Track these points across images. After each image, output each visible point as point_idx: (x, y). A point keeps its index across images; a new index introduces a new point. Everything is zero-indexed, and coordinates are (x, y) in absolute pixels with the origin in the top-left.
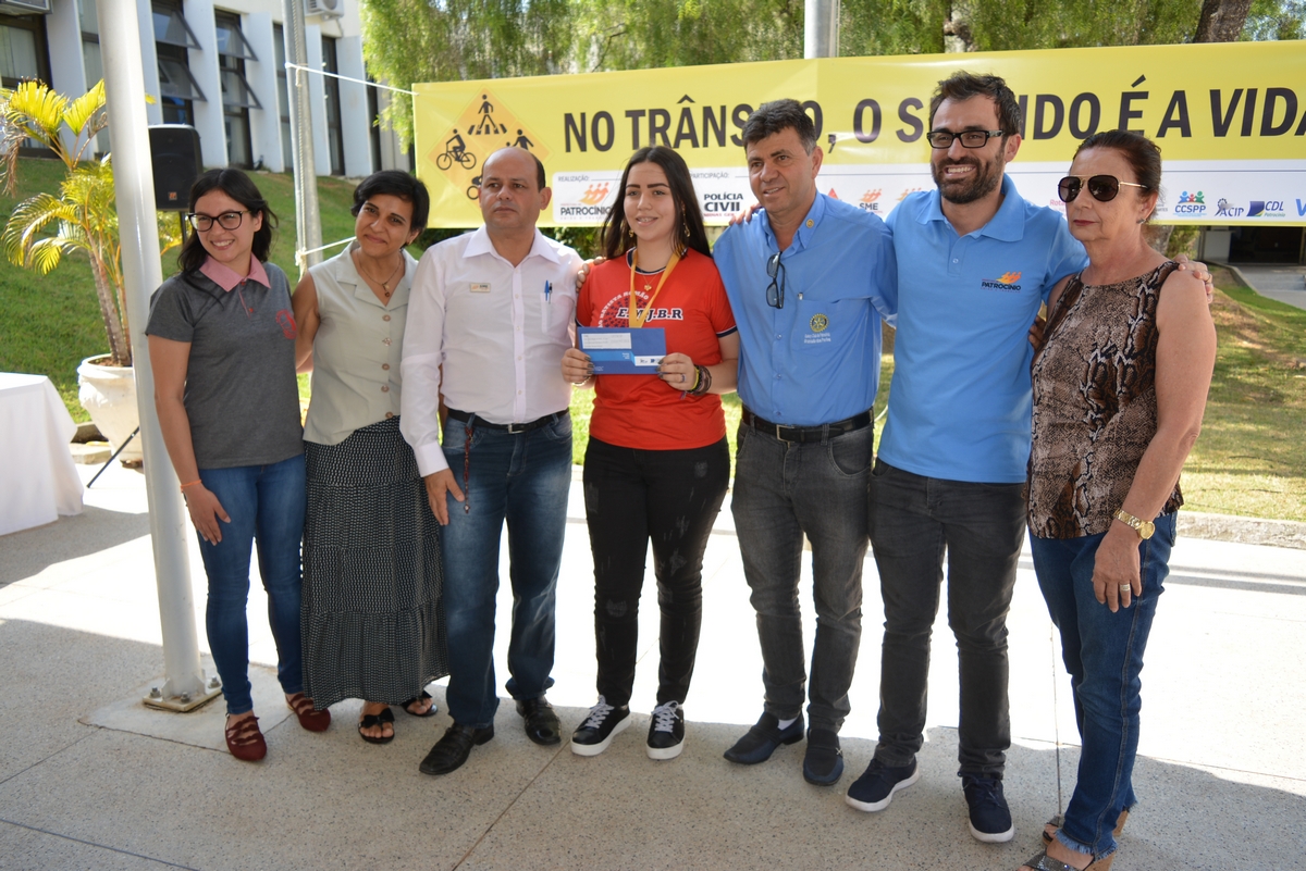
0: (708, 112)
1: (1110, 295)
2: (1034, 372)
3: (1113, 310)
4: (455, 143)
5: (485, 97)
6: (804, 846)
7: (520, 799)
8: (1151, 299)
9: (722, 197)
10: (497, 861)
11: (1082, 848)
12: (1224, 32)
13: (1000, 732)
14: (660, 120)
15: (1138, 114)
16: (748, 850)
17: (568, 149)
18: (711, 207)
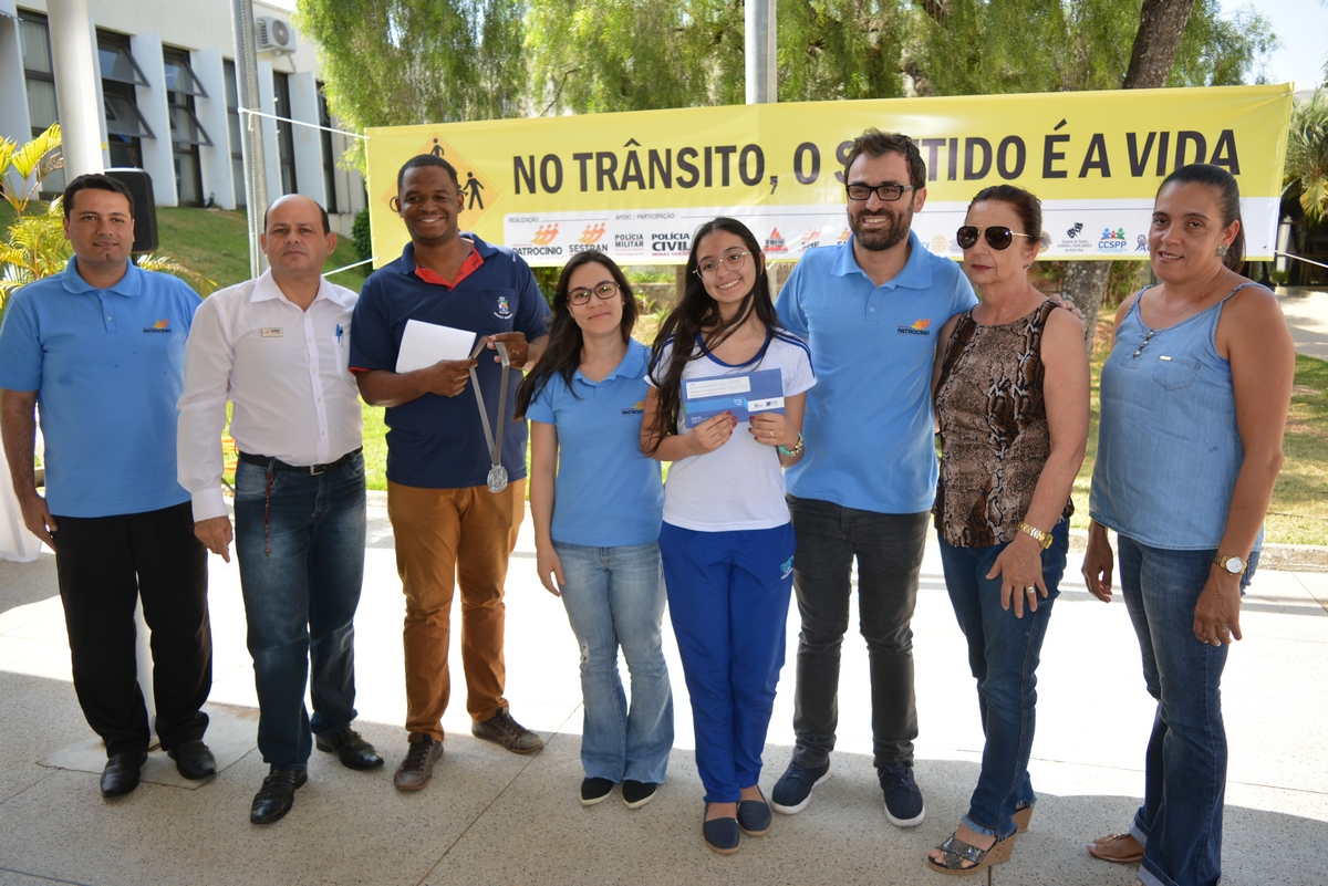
1: (1001, 335)
2: (938, 403)
3: (1005, 348)
5: (436, 141)
6: (749, 856)
7: (478, 823)
8: (1036, 336)
9: (669, 237)
10: (455, 881)
11: (987, 832)
12: (1153, 73)
13: (909, 723)
14: (607, 164)
15: (1061, 156)
16: (696, 861)
17: (518, 191)
18: (659, 246)
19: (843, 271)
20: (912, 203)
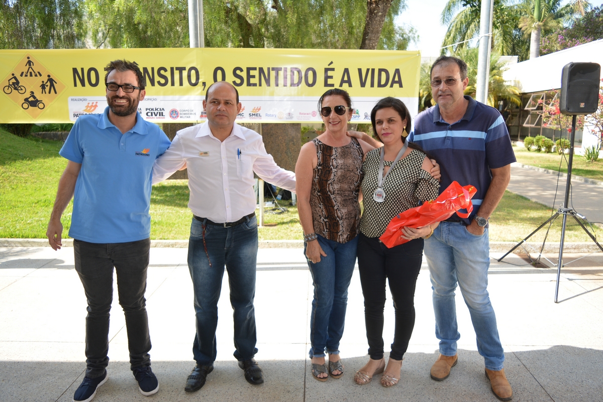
0: (146, 69)
4: (13, 80)
5: (28, 58)
9: (154, 109)
15: (331, 77)
18: (149, 114)
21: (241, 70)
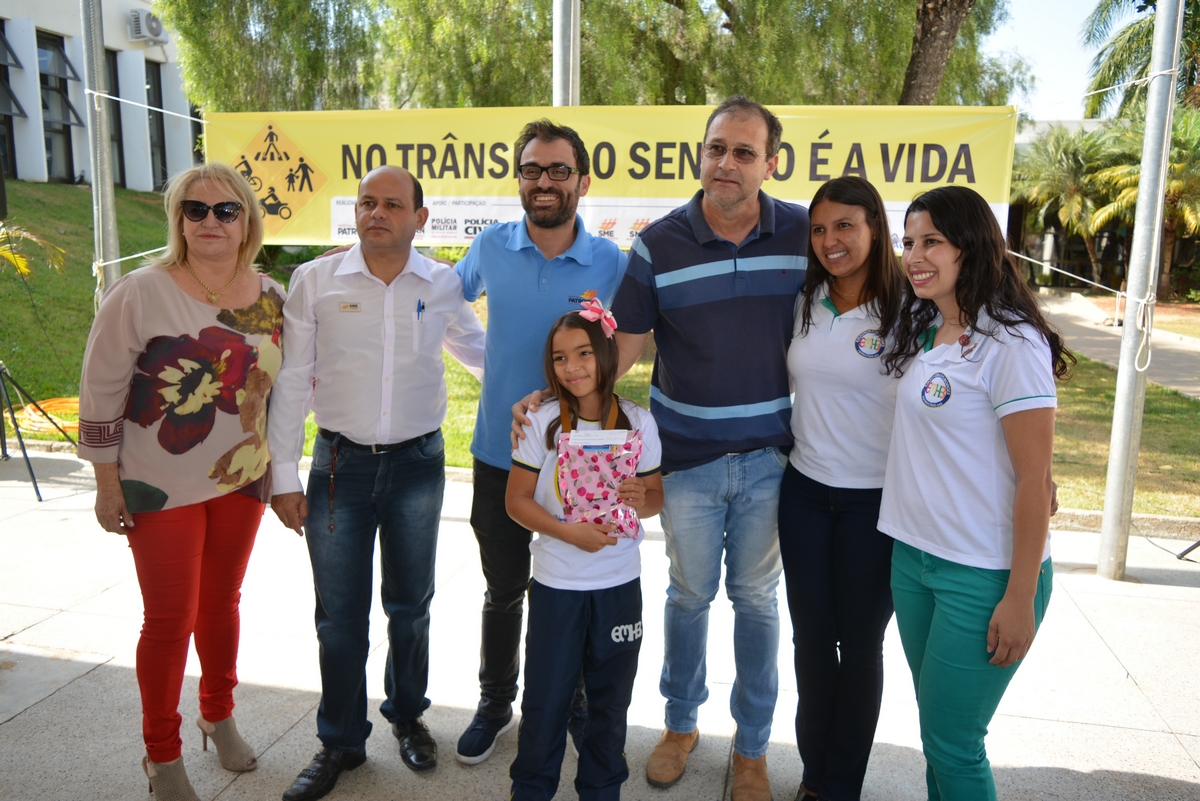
0: (469, 149)
4: (243, 168)
5: (270, 127)
9: (480, 222)
14: (427, 154)
15: (824, 162)
17: (345, 176)
18: (471, 230)
19: (518, 246)
20: (578, 186)
21: (646, 148)
